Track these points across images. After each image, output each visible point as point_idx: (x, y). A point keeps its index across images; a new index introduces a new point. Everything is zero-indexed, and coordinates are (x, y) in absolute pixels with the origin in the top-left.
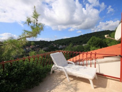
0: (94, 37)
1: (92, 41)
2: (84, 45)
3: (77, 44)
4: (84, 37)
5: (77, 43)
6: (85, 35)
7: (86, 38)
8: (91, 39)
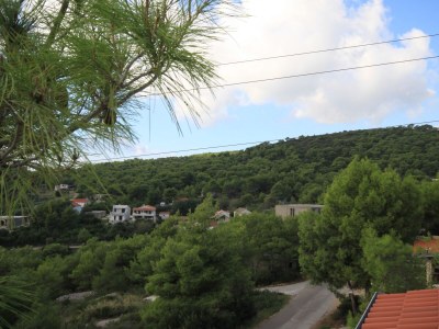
0: (366, 163)
1: (351, 191)
2: (282, 211)
3: (234, 201)
4: (281, 154)
5: (235, 192)
6: (291, 142)
7: (292, 167)
8: (343, 178)
